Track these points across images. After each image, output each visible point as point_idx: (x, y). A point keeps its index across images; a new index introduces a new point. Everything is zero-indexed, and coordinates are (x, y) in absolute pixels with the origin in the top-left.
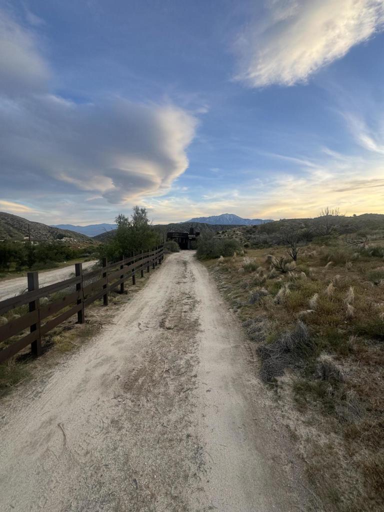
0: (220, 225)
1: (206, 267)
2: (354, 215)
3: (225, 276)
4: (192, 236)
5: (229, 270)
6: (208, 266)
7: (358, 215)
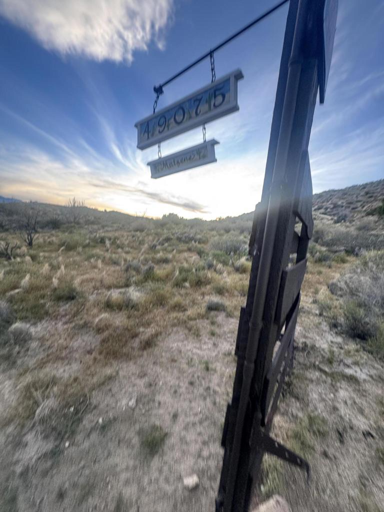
2: (105, 211)
7: (108, 210)
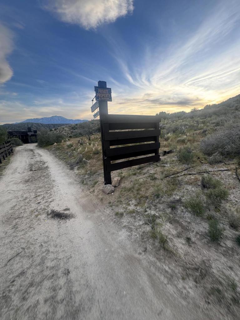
0: (52, 124)
1: (46, 150)
3: (59, 151)
4: (31, 133)
5: (60, 148)
6: (48, 149)
